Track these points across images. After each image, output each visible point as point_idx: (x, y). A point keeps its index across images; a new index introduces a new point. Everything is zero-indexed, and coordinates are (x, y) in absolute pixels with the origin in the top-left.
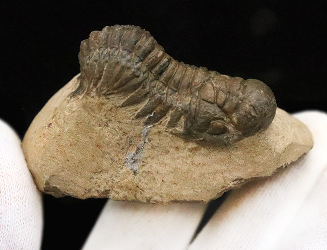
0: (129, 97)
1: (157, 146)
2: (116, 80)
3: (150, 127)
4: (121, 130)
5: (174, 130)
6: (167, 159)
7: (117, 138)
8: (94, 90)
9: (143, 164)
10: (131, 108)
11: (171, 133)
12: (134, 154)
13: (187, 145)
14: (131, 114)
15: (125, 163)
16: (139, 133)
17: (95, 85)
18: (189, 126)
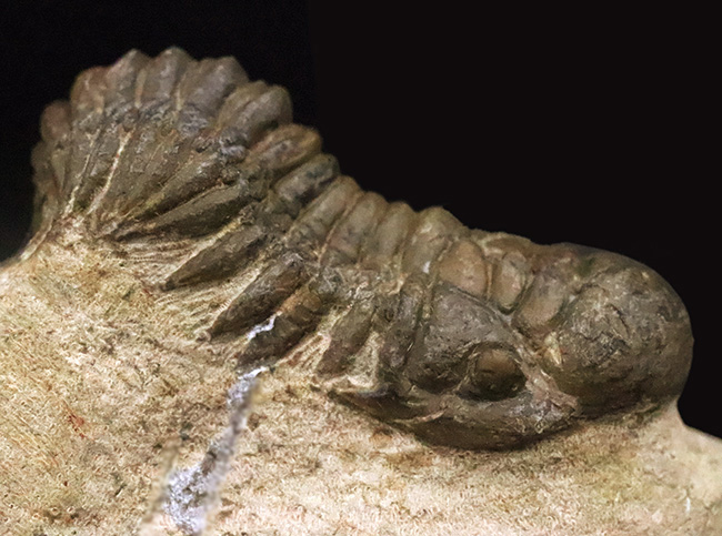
0: (194, 254)
1: (279, 440)
2: (157, 183)
3: (259, 375)
4: (156, 372)
5: (341, 385)
6: (311, 493)
7: (141, 400)
8: (78, 223)
9: (226, 508)
10: (198, 296)
11: (332, 395)
12: (196, 475)
13: (384, 446)
14: (197, 319)
15: (160, 500)
16: (217, 392)
17: (83, 204)
18: (393, 364)
